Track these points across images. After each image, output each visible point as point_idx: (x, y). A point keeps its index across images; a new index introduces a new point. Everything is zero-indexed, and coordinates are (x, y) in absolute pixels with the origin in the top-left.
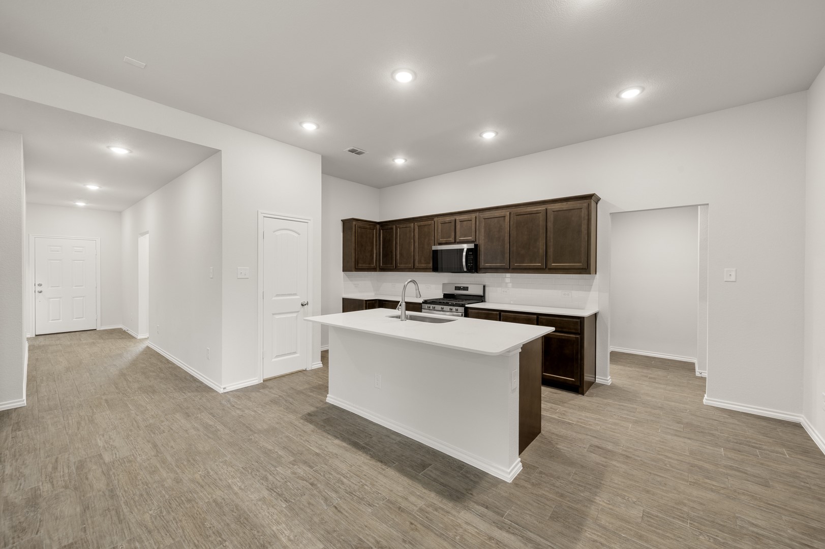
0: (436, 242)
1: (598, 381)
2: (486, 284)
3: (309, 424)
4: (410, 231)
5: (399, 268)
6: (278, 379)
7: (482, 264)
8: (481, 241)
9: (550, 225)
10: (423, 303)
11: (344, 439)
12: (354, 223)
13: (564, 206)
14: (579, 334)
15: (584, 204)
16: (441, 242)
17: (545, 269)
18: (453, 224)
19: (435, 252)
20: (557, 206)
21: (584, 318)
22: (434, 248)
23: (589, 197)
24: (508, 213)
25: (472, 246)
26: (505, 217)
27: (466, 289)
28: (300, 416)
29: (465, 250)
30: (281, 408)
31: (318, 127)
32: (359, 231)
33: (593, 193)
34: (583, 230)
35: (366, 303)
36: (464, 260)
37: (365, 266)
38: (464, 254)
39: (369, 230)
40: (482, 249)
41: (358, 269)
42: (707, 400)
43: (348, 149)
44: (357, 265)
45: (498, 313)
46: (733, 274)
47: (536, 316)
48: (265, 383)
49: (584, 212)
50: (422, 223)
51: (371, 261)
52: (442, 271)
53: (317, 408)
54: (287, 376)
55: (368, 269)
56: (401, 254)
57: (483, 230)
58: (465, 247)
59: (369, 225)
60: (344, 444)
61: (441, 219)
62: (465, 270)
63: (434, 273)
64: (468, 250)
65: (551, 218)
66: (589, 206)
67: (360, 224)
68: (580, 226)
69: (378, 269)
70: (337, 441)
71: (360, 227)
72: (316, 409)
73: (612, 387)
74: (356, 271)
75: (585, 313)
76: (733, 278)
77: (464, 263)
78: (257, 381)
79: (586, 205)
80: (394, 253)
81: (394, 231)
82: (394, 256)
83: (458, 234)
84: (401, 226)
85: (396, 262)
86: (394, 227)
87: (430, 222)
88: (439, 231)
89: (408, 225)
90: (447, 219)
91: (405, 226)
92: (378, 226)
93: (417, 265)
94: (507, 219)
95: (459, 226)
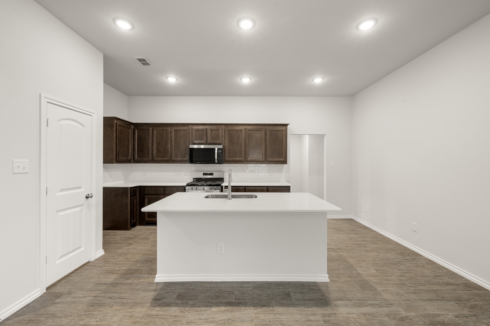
0: (190, 142)
3: (168, 308)
4: (167, 133)
5: (155, 160)
6: (64, 281)
7: (226, 158)
8: (227, 144)
9: (267, 137)
10: (187, 185)
11: (218, 304)
12: (115, 121)
13: (275, 128)
16: (195, 143)
17: (265, 161)
18: (205, 131)
19: (192, 149)
20: (271, 128)
21: (290, 186)
22: (191, 146)
23: (287, 125)
24: (243, 128)
25: (221, 147)
26: (241, 130)
27: (212, 174)
28: (148, 305)
29: (217, 149)
30: (115, 307)
31: (133, 27)
32: (119, 129)
34: (284, 141)
35: (131, 190)
36: (216, 155)
37: (124, 158)
38: (216, 152)
39: (126, 129)
40: (227, 149)
41: (119, 161)
43: (139, 57)
44: (118, 157)
45: (244, 188)
47: (266, 188)
48: (50, 291)
49: (285, 132)
50: (178, 128)
51: (127, 155)
52: (196, 162)
53: (155, 290)
54: (72, 275)
55: (125, 161)
56: (158, 150)
57: (227, 138)
58: (216, 147)
59: (126, 124)
60: (223, 308)
61: (195, 127)
62: (216, 162)
63: (190, 164)
64: (219, 149)
65: (267, 134)
67: (119, 123)
68: (282, 139)
69: (132, 161)
70: (214, 309)
71: (120, 126)
72: (156, 293)
74: (117, 163)
77: (216, 158)
78: (39, 293)
79: (285, 128)
80: (150, 149)
81: (151, 132)
82: (150, 151)
83: (209, 139)
84: (158, 128)
85: (152, 156)
86: (151, 129)
87: (185, 128)
88: (194, 135)
89: (165, 128)
90: (200, 127)
91: (161, 128)
92: (132, 126)
93: (174, 158)
94: (243, 132)
95: (209, 133)
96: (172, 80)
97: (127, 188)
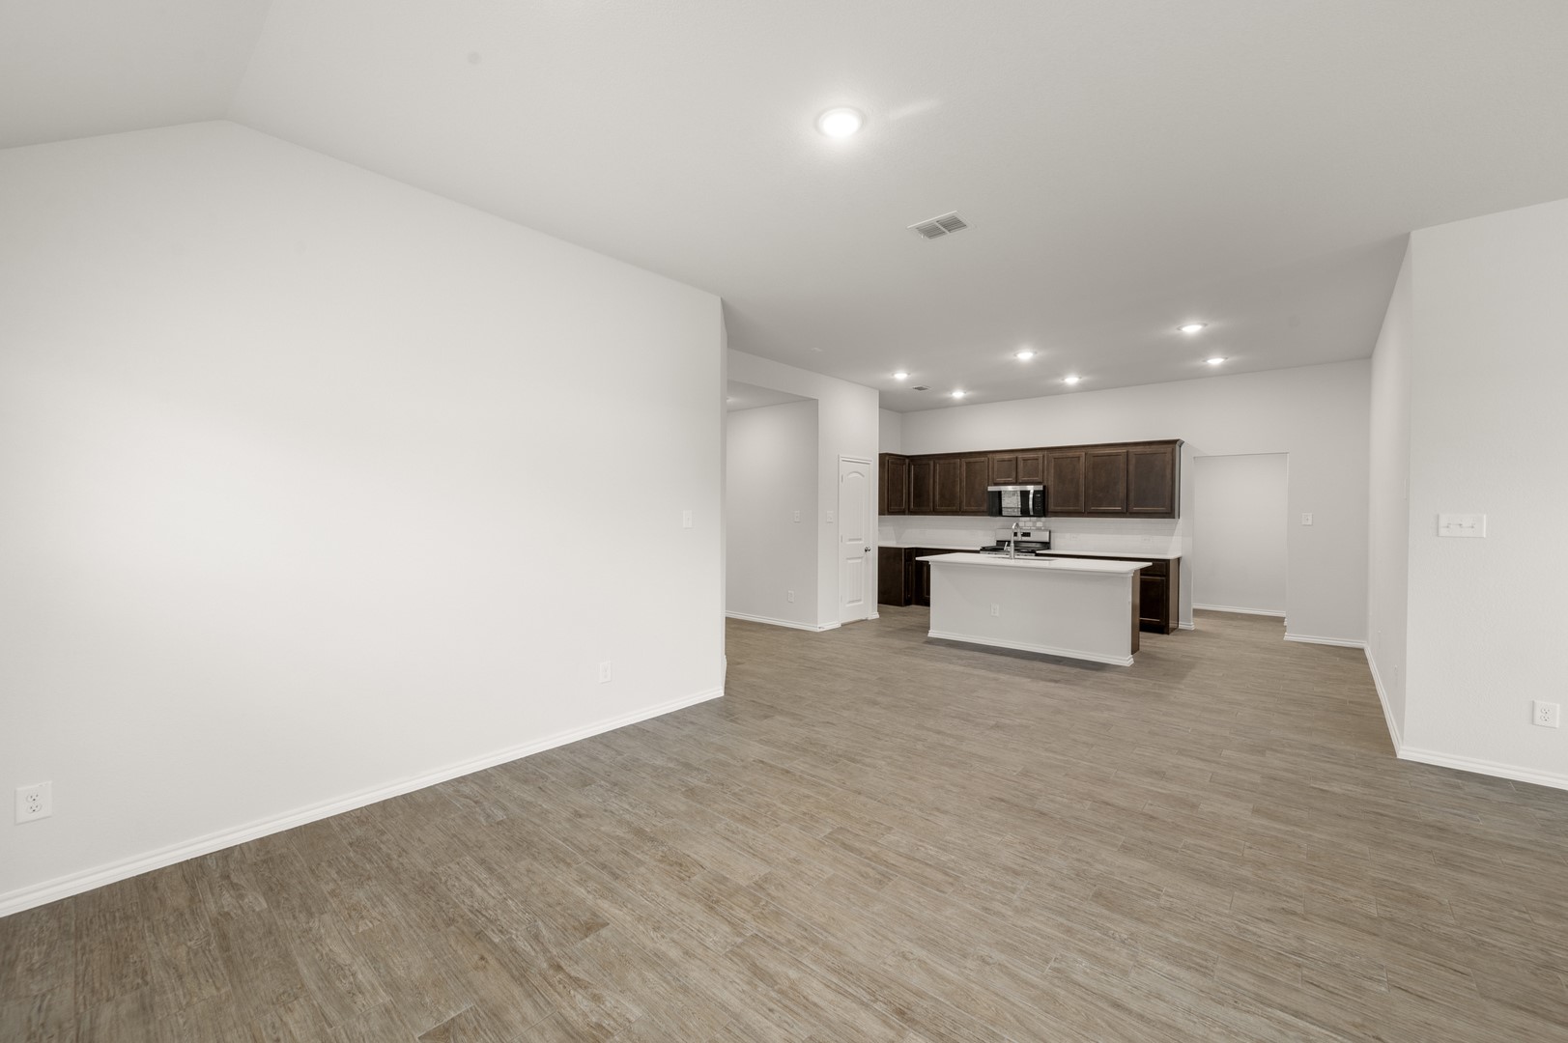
0: (990, 482)
1: (1180, 626)
2: (1052, 529)
4: (955, 468)
5: (939, 510)
7: (1051, 507)
8: (1051, 483)
9: (1132, 468)
10: (982, 549)
12: (887, 459)
13: (1148, 449)
14: (1164, 576)
15: (1168, 448)
16: (997, 482)
17: (1126, 513)
18: (1014, 462)
19: (992, 493)
20: (1139, 449)
21: (1169, 560)
22: (991, 489)
23: (1174, 442)
24: (1083, 454)
25: (1040, 488)
26: (1079, 457)
27: (1028, 535)
29: (1032, 491)
32: (891, 467)
33: (1177, 438)
35: (905, 553)
36: (1031, 503)
37: (896, 508)
38: (1031, 496)
39: (899, 466)
40: (1051, 490)
41: (890, 512)
42: (1286, 638)
44: (889, 507)
46: (1310, 518)
49: (1169, 456)
50: (972, 459)
51: (901, 504)
55: (898, 512)
56: (942, 496)
57: (1052, 471)
58: (1031, 488)
59: (900, 459)
61: (999, 457)
62: (1032, 513)
63: (987, 517)
64: (1035, 492)
65: (1133, 461)
66: (1173, 451)
67: (892, 459)
69: (907, 511)
71: (892, 463)
73: (1195, 631)
74: (888, 515)
75: (1171, 556)
76: (1310, 523)
77: (1031, 507)
79: (1170, 449)
80: (931, 494)
81: (932, 468)
82: (931, 497)
83: (1021, 474)
84: (942, 462)
85: (934, 502)
86: (932, 463)
87: (982, 459)
88: (996, 469)
89: (952, 461)
90: (1007, 456)
91: (947, 462)
92: (907, 461)
93: (965, 508)
94: (1083, 459)
95: (1021, 464)
96: (958, 395)
97: (901, 549)
